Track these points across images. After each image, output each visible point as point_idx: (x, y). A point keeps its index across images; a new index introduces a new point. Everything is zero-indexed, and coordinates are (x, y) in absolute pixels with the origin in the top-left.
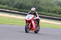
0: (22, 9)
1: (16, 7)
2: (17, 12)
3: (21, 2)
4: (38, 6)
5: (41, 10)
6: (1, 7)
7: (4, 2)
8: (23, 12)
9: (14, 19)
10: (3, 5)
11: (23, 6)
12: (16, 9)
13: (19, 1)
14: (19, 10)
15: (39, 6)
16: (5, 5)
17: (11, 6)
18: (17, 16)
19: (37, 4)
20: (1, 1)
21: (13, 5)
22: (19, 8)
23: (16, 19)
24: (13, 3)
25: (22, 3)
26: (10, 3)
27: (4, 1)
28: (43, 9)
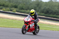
0: (49, 14)
1: (43, 12)
2: (44, 17)
3: (48, 7)
8: (49, 17)
9: (40, 24)
11: (49, 11)
12: (43, 14)
13: (46, 7)
14: (46, 15)
17: (38, 11)
18: (44, 21)
20: (29, 7)
21: (40, 10)
22: (46, 13)
23: (43, 24)
24: (40, 8)
25: (48, 9)
27: (32, 7)
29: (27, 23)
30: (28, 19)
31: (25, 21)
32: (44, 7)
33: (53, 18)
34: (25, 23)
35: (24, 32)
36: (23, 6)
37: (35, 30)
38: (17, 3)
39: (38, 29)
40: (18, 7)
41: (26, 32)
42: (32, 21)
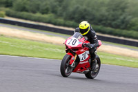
3: (84, 7)
4: (122, 17)
5: (129, 25)
6: (39, 17)
7: (45, 7)
10: (43, 13)
13: (78, 5)
15: (125, 18)
16: (46, 13)
17: (61, 16)
19: (120, 12)
20: (39, 5)
24: (65, 8)
25: (85, 10)
26: (59, 9)
27: (46, 5)
28: (133, 25)
29: (71, 51)
30: (75, 41)
31: (67, 47)
32: (76, 6)
34: (67, 51)
35: (66, 71)
36: (25, 4)
37: (90, 68)
39: (97, 66)
40: (14, 4)
41: (69, 73)
42: (83, 46)
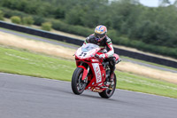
0: (156, 45)
1: (139, 37)
11: (158, 36)
12: (139, 43)
14: (147, 46)
17: (125, 33)
20: (98, 17)
21: (130, 31)
22: (147, 42)
24: (131, 24)
25: (157, 27)
26: (124, 24)
27: (107, 18)
32: (145, 21)
33: (161, 57)
36: (80, 15)
38: (63, 4)
40: (67, 15)
